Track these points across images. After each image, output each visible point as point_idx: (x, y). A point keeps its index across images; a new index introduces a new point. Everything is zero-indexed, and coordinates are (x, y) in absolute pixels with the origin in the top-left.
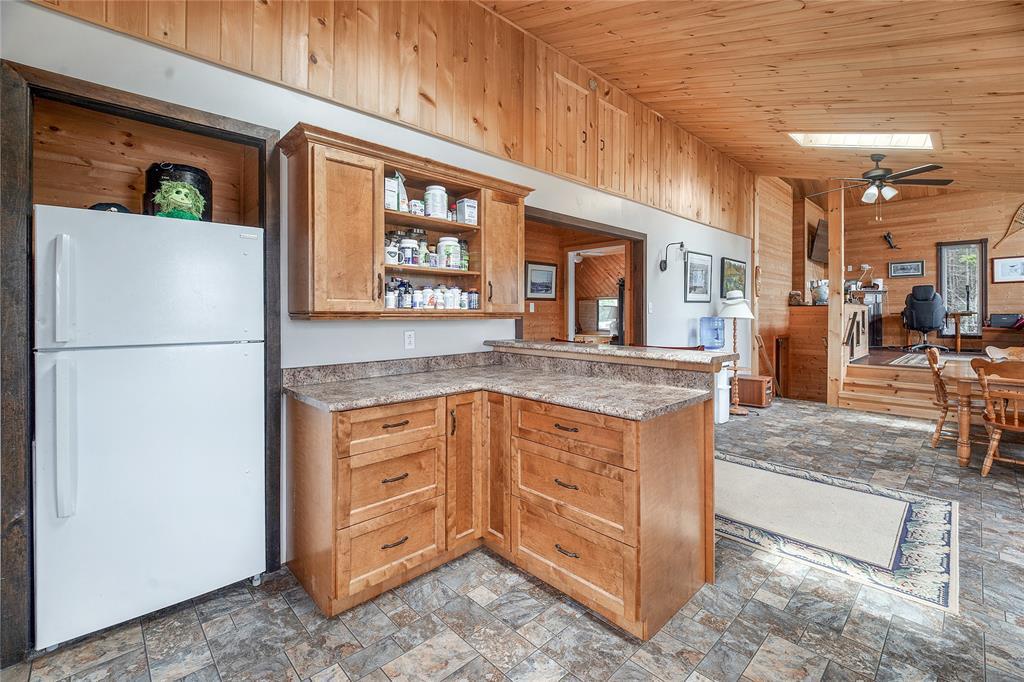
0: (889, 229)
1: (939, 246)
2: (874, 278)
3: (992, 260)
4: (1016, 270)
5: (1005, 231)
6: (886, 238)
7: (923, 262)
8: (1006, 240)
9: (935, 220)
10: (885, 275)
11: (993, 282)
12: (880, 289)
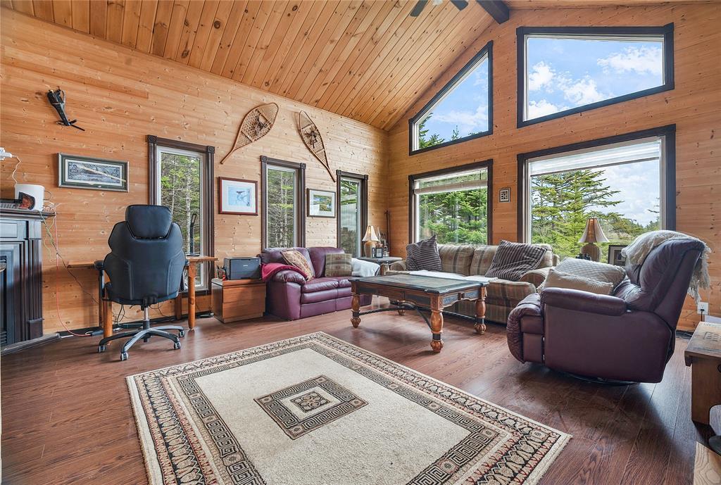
0: (60, 83)
1: (152, 141)
2: (21, 182)
3: (219, 180)
4: (242, 198)
5: (231, 143)
6: (53, 99)
7: (126, 164)
8: (233, 155)
9: (145, 96)
10: (48, 177)
11: (220, 212)
12: (39, 207)
